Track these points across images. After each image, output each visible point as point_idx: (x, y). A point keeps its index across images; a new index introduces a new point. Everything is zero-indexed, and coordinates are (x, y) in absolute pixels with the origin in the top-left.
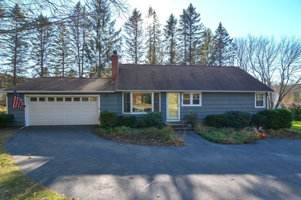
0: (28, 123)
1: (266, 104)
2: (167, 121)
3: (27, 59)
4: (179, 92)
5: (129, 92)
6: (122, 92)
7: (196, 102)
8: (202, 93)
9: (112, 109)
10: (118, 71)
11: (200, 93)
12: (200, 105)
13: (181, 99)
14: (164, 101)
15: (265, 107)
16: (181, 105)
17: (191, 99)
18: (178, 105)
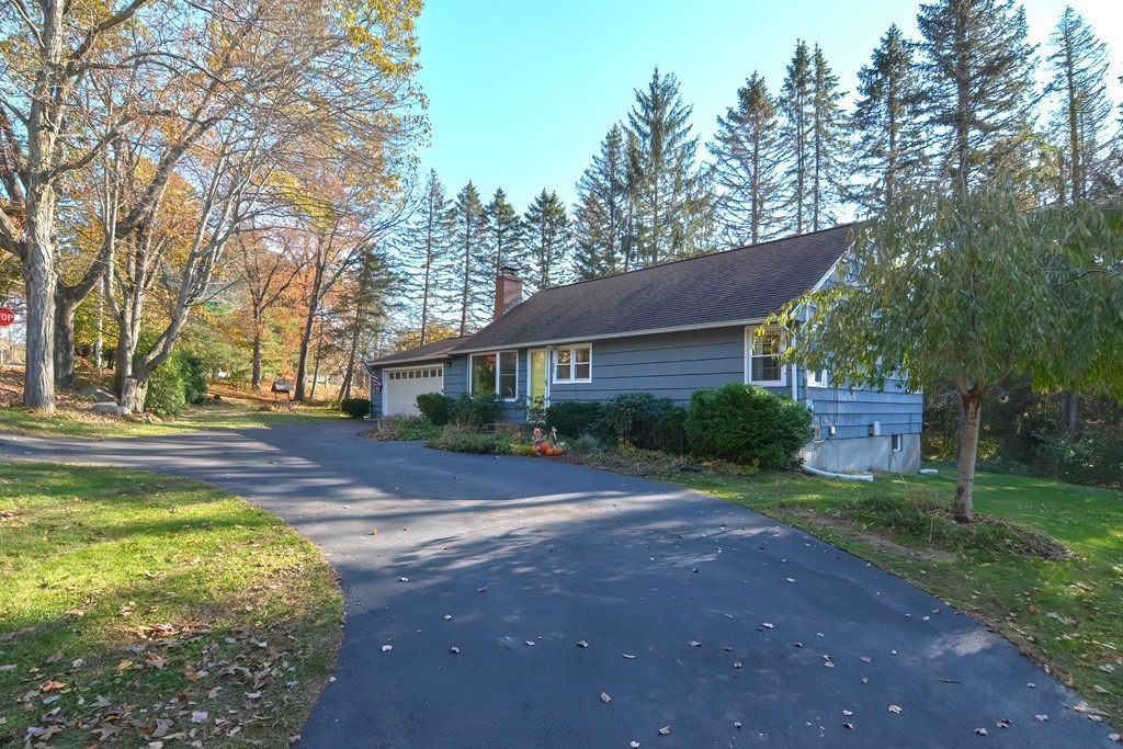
1: (788, 371)
10: (507, 310)
11: (590, 346)
12: (589, 381)
13: (552, 365)
14: (524, 371)
15: (785, 385)
16: (551, 380)
17: (573, 364)
18: (546, 382)
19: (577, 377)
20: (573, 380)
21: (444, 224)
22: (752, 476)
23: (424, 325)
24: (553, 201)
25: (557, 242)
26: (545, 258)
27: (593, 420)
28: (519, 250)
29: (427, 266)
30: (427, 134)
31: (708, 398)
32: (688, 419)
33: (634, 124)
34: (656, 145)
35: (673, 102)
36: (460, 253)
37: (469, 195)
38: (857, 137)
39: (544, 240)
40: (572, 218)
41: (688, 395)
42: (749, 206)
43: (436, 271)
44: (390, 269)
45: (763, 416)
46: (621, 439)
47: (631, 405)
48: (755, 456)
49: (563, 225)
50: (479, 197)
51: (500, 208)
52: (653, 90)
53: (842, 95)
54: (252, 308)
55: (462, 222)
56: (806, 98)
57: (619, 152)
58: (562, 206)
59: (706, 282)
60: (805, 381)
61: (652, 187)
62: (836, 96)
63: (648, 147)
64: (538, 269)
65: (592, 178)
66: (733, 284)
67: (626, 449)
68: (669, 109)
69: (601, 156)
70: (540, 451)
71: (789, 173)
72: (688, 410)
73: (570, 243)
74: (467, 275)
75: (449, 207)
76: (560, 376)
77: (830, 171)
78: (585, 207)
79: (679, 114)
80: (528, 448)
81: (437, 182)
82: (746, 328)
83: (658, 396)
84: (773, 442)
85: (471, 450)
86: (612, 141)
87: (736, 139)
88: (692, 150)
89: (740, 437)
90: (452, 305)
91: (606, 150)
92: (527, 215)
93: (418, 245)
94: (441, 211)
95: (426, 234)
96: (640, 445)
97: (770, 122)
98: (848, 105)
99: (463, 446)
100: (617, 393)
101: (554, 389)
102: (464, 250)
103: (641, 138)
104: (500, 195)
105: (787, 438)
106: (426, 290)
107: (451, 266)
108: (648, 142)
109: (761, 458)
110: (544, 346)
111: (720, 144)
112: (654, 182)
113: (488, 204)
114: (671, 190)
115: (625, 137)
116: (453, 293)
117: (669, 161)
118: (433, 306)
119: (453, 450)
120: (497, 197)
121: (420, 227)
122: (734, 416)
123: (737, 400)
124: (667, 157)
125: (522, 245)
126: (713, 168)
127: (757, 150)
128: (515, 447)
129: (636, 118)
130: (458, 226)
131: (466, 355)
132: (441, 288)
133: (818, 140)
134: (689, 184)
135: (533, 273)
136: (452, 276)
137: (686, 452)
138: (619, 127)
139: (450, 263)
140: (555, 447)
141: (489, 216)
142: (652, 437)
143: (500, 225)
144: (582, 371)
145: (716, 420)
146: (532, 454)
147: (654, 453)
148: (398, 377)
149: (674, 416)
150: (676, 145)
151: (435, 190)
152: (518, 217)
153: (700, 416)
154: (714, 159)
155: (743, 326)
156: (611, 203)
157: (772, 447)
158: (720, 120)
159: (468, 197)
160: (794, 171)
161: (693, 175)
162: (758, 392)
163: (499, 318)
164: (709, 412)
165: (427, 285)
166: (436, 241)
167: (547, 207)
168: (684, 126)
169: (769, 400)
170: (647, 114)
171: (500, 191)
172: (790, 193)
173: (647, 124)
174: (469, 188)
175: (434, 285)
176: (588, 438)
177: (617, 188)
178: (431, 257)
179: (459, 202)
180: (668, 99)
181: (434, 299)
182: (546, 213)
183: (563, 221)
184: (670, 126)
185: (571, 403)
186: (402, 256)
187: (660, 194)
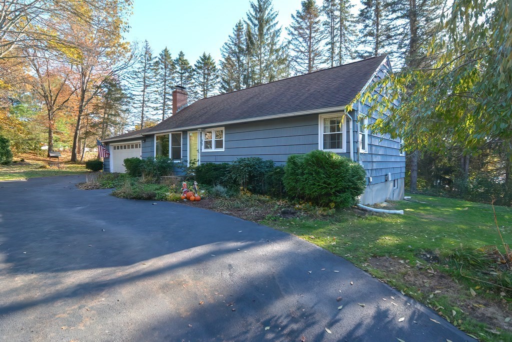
1: (347, 142)
4: (199, 129)
8: (226, 127)
10: (179, 110)
11: (223, 129)
12: (223, 150)
13: (201, 140)
14: (185, 144)
15: (345, 152)
16: (201, 150)
17: (213, 140)
18: (198, 151)
19: (216, 147)
20: (213, 150)
21: (153, 69)
22: (332, 216)
23: (142, 121)
24: (209, 58)
25: (212, 80)
26: (206, 88)
27: (224, 175)
28: (192, 83)
29: (144, 91)
30: (130, 7)
31: (298, 161)
32: (285, 175)
33: (250, 19)
34: (261, 30)
35: (269, 9)
36: (161, 85)
37: (166, 54)
38: (360, 26)
39: (204, 78)
40: (219, 67)
41: (285, 158)
42: (307, 61)
43: (148, 93)
44: (123, 92)
45: (338, 174)
46: (241, 188)
47: (247, 165)
48: (331, 201)
49: (214, 71)
50: (171, 56)
51: (182, 61)
52: (259, 3)
53: (353, 6)
54: (47, 111)
55: (162, 68)
56: (335, 7)
57: (242, 34)
58: (214, 61)
59: (292, 90)
60: (358, 149)
61: (259, 52)
62: (350, 6)
63: (256, 31)
64: (202, 93)
65: (229, 47)
66: (309, 90)
67: (244, 194)
68: (267, 12)
69: (233, 36)
70: (186, 198)
71: (327, 44)
72: (285, 169)
73: (218, 80)
74: (165, 96)
75: (155, 60)
76: (206, 147)
77: (346, 44)
78: (225, 62)
79: (272, 15)
80: (178, 195)
81: (148, 47)
82: (319, 115)
83: (265, 159)
84: (345, 192)
85: (138, 198)
86: (239, 28)
87: (301, 28)
88: (278, 34)
89: (322, 188)
90: (158, 111)
91: (235, 33)
92: (195, 65)
93: (139, 80)
94: (151, 62)
95: (143, 74)
96: (253, 191)
97: (317, 20)
98: (355, 11)
99: (135, 195)
100: (239, 157)
101: (203, 155)
102: (163, 83)
103: (253, 26)
104: (181, 54)
105: (354, 188)
106: (143, 103)
107: (157, 91)
108: (256, 28)
109: (335, 203)
110: (196, 129)
111: (292, 30)
112: (260, 49)
113: (175, 59)
114: (268, 54)
115: (245, 26)
116: (158, 105)
117: (267, 39)
118: (147, 112)
119: (127, 198)
120: (180, 55)
121: (140, 70)
122: (318, 173)
123: (320, 162)
124: (266, 37)
125: (193, 81)
126: (289, 42)
127: (310, 33)
128: (170, 195)
129: (251, 17)
130: (160, 70)
131: (153, 135)
132: (152, 102)
133: (341, 28)
134: (277, 51)
135: (199, 95)
136: (157, 96)
137: (284, 197)
138: (242, 22)
139: (157, 90)
140: (196, 195)
141: (176, 66)
142: (261, 185)
143: (181, 70)
144: (219, 144)
145: (304, 177)
146: (181, 200)
147: (263, 198)
148: (118, 148)
149: (276, 173)
150: (271, 31)
151: (147, 52)
152: (191, 66)
153: (294, 173)
154: (290, 37)
155: (318, 114)
156: (239, 60)
157: (343, 195)
158: (293, 16)
159: (165, 56)
160: (329, 43)
161: (279, 46)
162: (334, 157)
163: (175, 115)
164: (300, 171)
165: (144, 100)
166: (148, 78)
167: (206, 61)
168: (274, 22)
169: (341, 163)
170: (256, 14)
171: (181, 53)
172: (328, 54)
173: (256, 19)
174: (166, 51)
175: (148, 101)
176: (220, 188)
177: (241, 51)
178: (146, 86)
179: (160, 57)
180: (267, 7)
181: (147, 108)
182: (206, 64)
183: (214, 69)
184: (267, 22)
185: (211, 164)
186: (130, 85)
187: (263, 55)
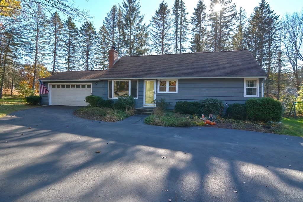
0: (50, 103)
1: (260, 92)
2: (144, 106)
3: (79, 58)
4: (155, 79)
5: (111, 80)
6: (107, 80)
7: (173, 89)
8: (179, 80)
9: (100, 94)
10: (114, 63)
11: (176, 81)
12: (176, 92)
13: (157, 86)
14: (141, 88)
16: (157, 92)
17: (168, 86)
18: (154, 92)
19: (169, 91)
24: (91, 25)
37: (56, 16)
50: (61, 18)
51: (70, 23)
58: (94, 28)
76: (161, 91)
80: (203, 122)
82: (245, 79)
86: (114, 9)
91: (112, 12)
92: (81, 28)
101: (159, 95)
113: (65, 21)
120: (69, 19)
152: (77, 28)
167: (88, 27)
